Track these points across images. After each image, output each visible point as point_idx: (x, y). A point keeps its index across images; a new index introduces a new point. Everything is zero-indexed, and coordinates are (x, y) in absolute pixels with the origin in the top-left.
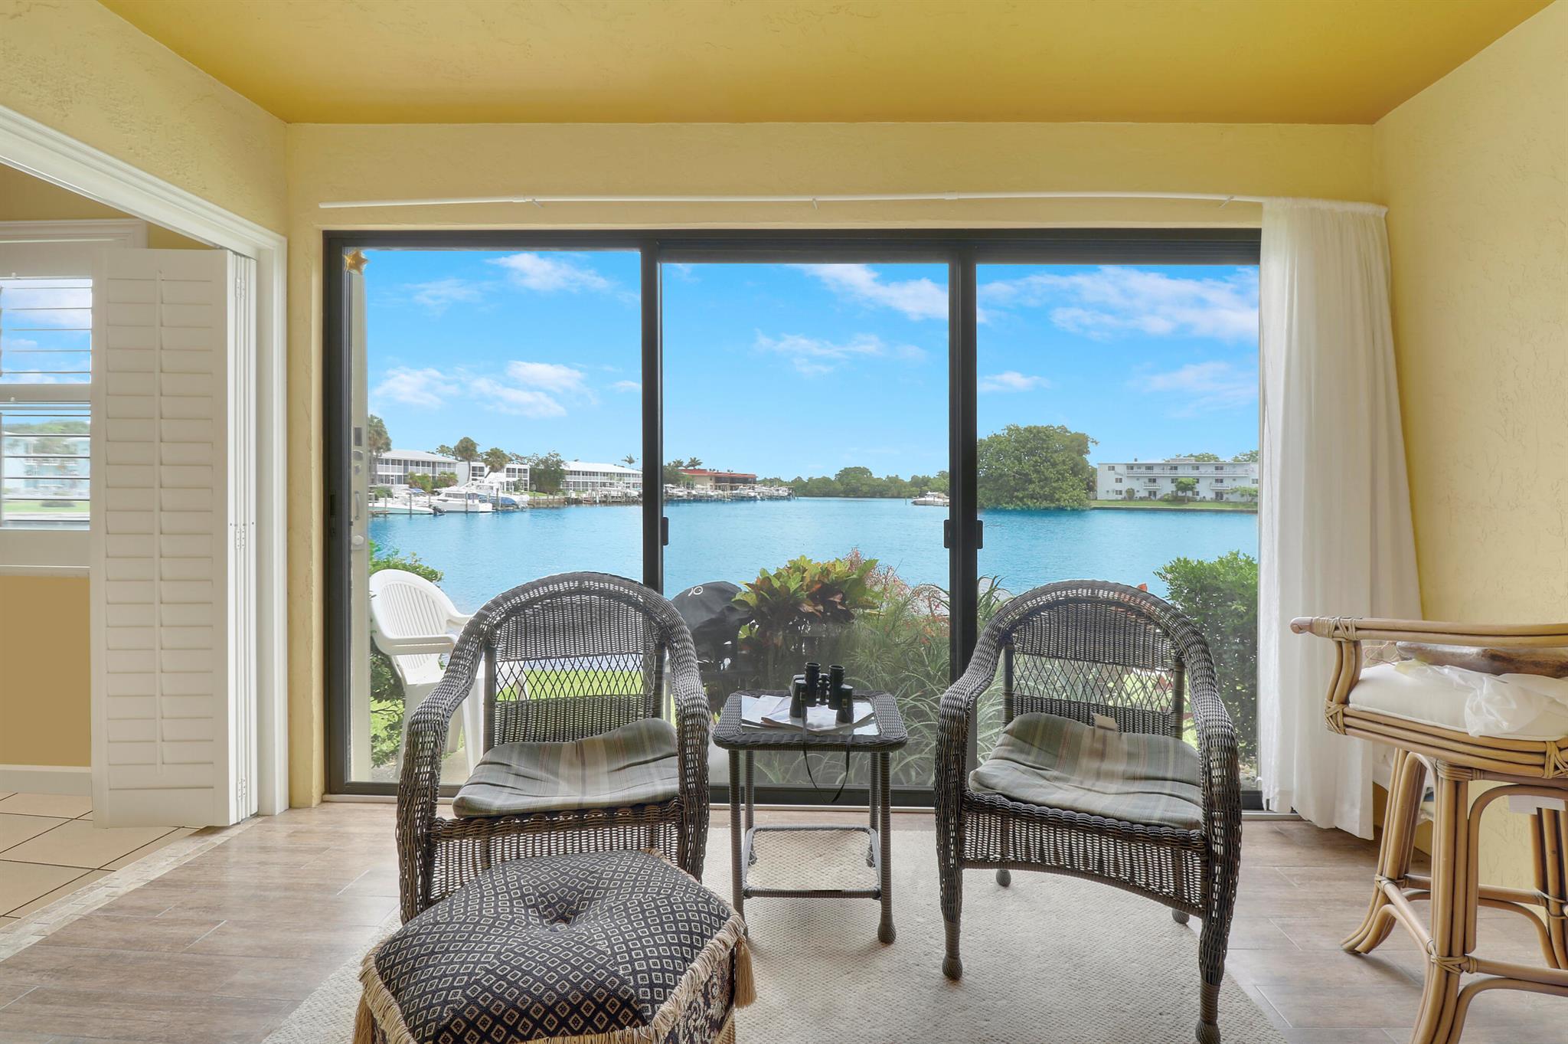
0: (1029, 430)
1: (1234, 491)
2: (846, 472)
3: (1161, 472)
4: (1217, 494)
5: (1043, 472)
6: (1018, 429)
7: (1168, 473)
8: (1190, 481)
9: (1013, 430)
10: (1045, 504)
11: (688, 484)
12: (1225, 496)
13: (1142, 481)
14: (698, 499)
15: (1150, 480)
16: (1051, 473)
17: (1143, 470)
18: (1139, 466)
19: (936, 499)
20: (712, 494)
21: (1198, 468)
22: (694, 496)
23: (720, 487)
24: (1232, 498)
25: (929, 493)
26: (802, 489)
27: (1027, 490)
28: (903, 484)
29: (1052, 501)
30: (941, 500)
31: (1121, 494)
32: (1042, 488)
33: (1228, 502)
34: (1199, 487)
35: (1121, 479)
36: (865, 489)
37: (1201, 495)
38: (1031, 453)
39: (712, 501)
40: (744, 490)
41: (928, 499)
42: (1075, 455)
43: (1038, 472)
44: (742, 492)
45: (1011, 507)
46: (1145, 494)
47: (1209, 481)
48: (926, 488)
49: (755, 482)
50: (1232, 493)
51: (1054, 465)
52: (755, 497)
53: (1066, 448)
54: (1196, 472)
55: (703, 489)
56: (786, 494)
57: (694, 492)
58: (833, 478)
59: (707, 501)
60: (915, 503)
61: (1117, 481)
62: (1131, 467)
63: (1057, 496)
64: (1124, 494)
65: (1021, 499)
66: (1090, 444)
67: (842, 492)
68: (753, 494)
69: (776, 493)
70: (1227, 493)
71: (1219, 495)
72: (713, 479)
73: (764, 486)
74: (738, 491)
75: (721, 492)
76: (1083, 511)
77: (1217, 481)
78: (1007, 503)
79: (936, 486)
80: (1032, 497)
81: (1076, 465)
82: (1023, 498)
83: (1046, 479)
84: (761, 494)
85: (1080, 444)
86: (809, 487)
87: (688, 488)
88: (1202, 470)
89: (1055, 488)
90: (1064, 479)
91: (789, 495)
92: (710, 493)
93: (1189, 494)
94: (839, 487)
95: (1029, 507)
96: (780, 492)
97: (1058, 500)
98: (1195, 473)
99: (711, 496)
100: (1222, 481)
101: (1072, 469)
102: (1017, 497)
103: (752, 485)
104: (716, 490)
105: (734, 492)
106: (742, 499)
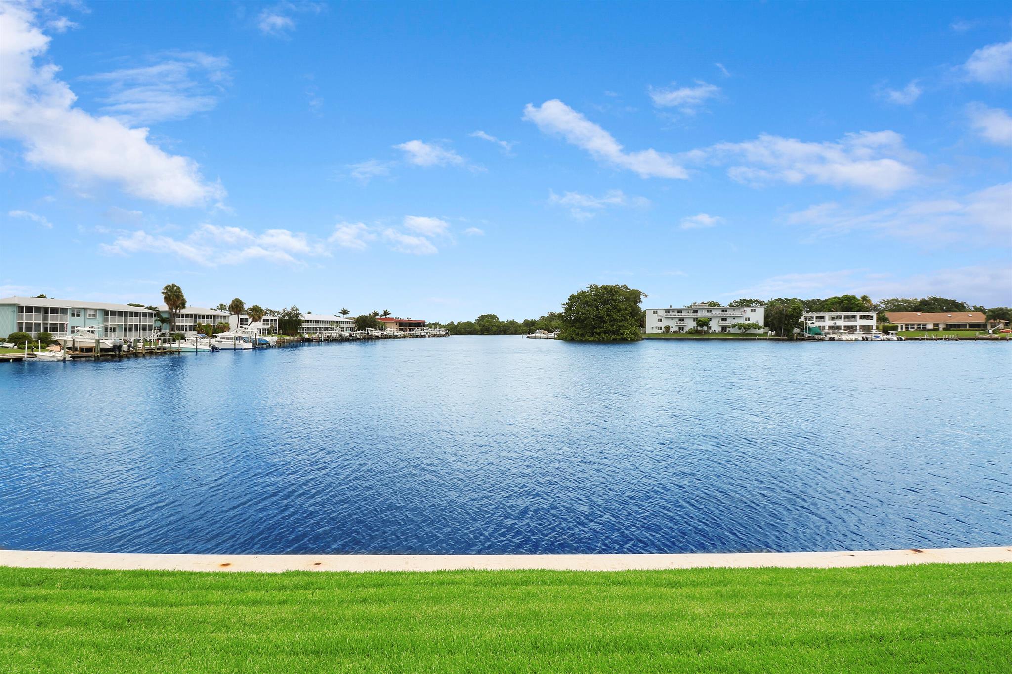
0: (605, 288)
1: (733, 326)
2: (482, 318)
3: (687, 314)
4: (723, 328)
5: (613, 316)
6: (597, 287)
7: (691, 314)
8: (706, 319)
9: (594, 288)
10: (613, 337)
11: (382, 327)
12: (728, 329)
13: (674, 320)
14: (387, 337)
15: (680, 320)
16: (617, 316)
17: (676, 313)
18: (673, 310)
19: (542, 335)
20: (397, 334)
21: (711, 311)
22: (386, 335)
23: (402, 328)
24: (732, 330)
25: (537, 331)
26: (455, 329)
27: (603, 327)
28: (519, 326)
29: (618, 334)
30: (545, 335)
31: (661, 329)
32: (612, 326)
33: (730, 333)
34: (711, 324)
35: (661, 319)
36: (494, 328)
37: (713, 329)
38: (605, 303)
39: (397, 338)
40: (417, 331)
41: (537, 335)
42: (633, 304)
43: (608, 315)
45: (591, 339)
46: (677, 329)
47: (717, 320)
48: (533, 327)
49: (425, 325)
50: (732, 327)
51: (619, 311)
52: (425, 335)
53: (627, 299)
54: (710, 313)
55: (391, 330)
56: (445, 333)
57: (385, 333)
58: (473, 322)
59: (394, 338)
60: (528, 337)
61: (658, 321)
62: (667, 311)
63: (621, 331)
64: (663, 329)
65: (599, 334)
66: (642, 297)
67: (479, 331)
68: (423, 334)
69: (438, 333)
70: (730, 327)
71: (724, 328)
72: (398, 324)
73: (431, 328)
74: (414, 332)
75: (402, 332)
76: (638, 340)
77: (723, 319)
78: (589, 336)
79: (540, 326)
80: (605, 332)
81: (633, 310)
82: (600, 333)
83: (614, 320)
84: (429, 333)
85: (635, 297)
86: (458, 328)
87: (382, 330)
88: (714, 312)
89: (619, 326)
90: (626, 320)
91: (447, 333)
92: (396, 333)
93: (705, 328)
94: (478, 327)
95: (603, 338)
96: (441, 332)
97: (622, 334)
98: (709, 315)
99: (397, 336)
100: (726, 319)
101: (631, 313)
102: (596, 332)
103: (423, 328)
104: (400, 330)
105: (411, 332)
106: (417, 336)
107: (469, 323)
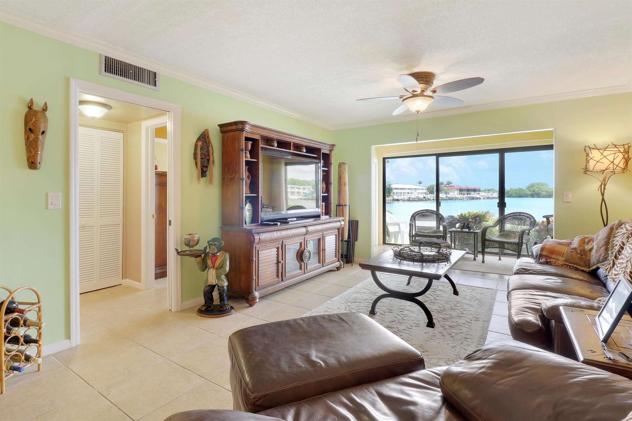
2: (533, 185)
11: (446, 192)
14: (451, 199)
20: (458, 197)
22: (449, 197)
23: (461, 193)
36: (544, 193)
39: (457, 199)
44: (473, 196)
49: (480, 191)
52: (480, 198)
55: (453, 194)
57: (449, 196)
58: (525, 189)
59: (455, 200)
67: (529, 195)
68: (478, 197)
69: (491, 196)
72: (458, 190)
73: (485, 192)
74: (471, 195)
75: (462, 196)
84: (483, 197)
86: (510, 193)
87: (446, 194)
92: (457, 196)
94: (528, 192)
96: (493, 195)
99: (457, 198)
103: (478, 192)
104: (460, 194)
105: (469, 195)
106: (473, 198)
107: (521, 190)
